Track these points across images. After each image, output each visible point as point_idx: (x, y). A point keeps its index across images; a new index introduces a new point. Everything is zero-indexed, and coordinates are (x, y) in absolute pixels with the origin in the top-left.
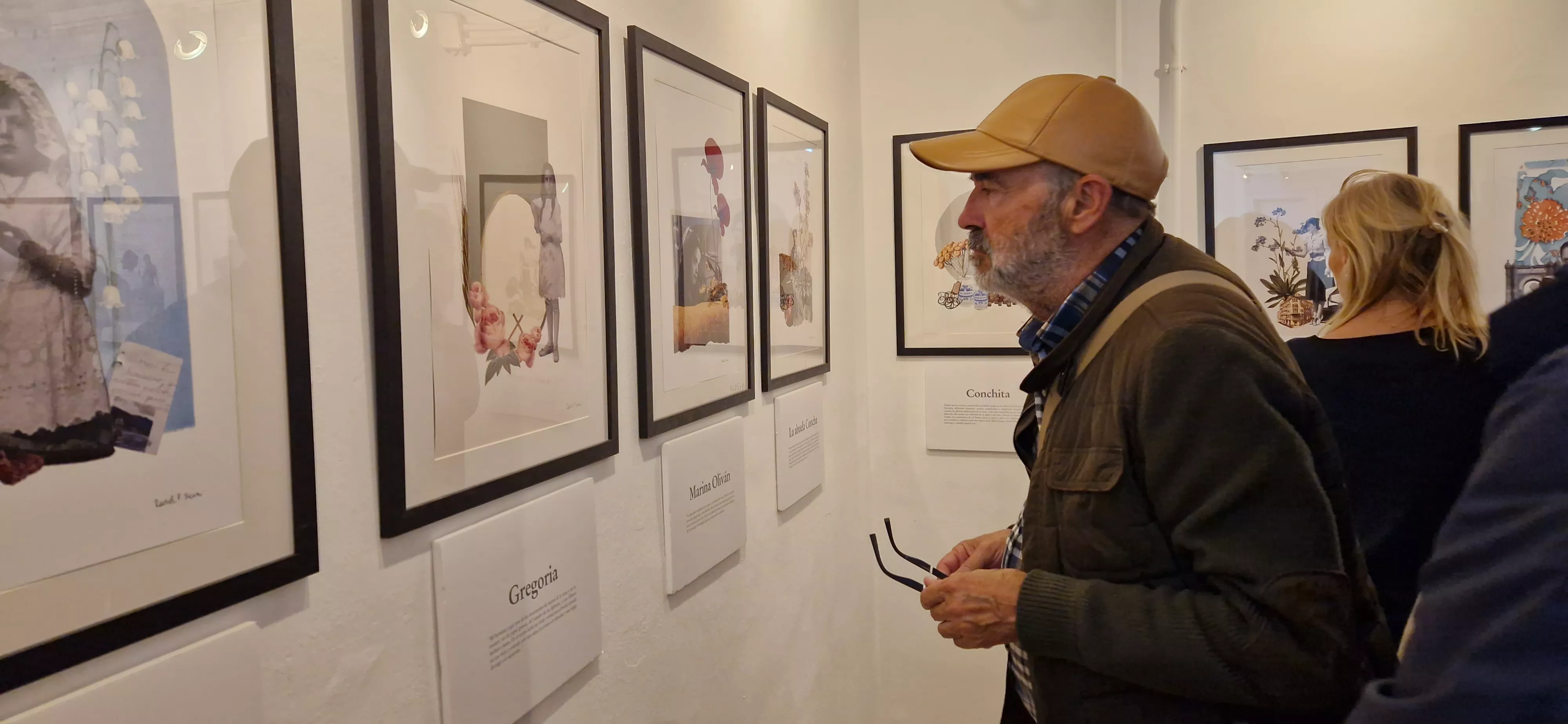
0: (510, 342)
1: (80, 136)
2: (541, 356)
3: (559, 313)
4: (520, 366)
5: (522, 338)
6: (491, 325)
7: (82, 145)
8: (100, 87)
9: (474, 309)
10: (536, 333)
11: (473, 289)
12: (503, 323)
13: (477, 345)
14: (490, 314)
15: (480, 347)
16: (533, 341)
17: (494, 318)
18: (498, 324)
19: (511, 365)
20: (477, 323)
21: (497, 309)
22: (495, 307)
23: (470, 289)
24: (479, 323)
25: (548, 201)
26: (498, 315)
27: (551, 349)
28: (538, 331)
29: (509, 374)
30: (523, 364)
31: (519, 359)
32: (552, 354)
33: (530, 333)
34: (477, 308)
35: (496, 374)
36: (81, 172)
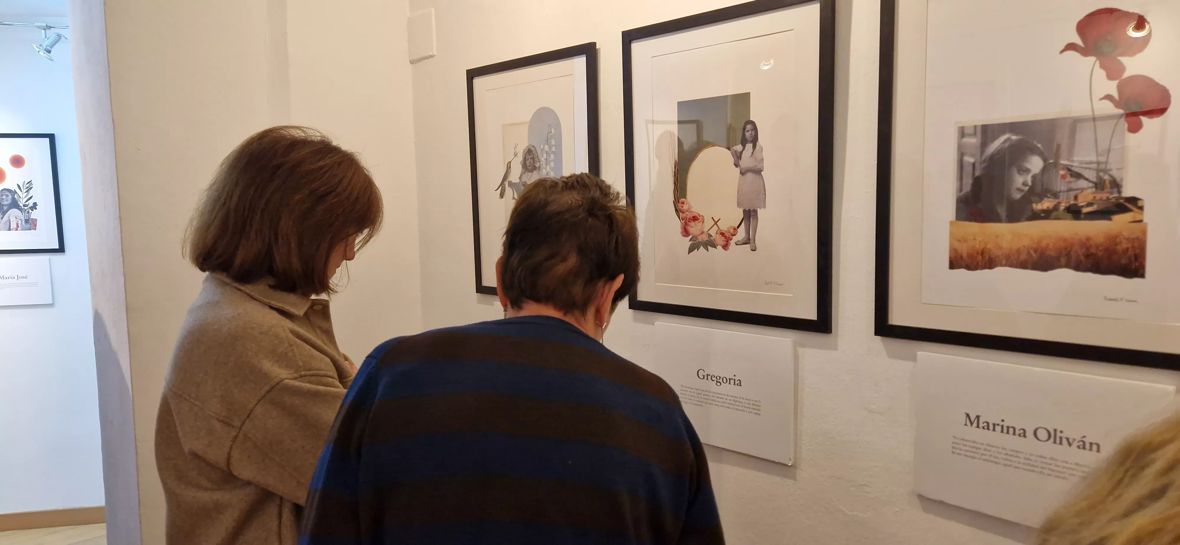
0: (708, 233)
1: (543, 159)
2: (736, 245)
3: (758, 218)
4: (716, 248)
5: (719, 232)
6: (693, 223)
7: (543, 161)
8: (547, 144)
9: (681, 213)
10: (732, 231)
11: (681, 202)
12: (703, 222)
13: (682, 232)
14: (693, 217)
15: (685, 234)
16: (729, 235)
17: (695, 219)
18: (699, 222)
19: (709, 247)
20: (683, 220)
21: (699, 214)
22: (696, 213)
23: (678, 203)
24: (684, 221)
25: (749, 146)
26: (699, 217)
27: (747, 241)
28: (734, 229)
29: (707, 251)
30: (719, 248)
31: (716, 244)
32: (748, 245)
33: (726, 230)
34: (683, 213)
35: (696, 249)
36: (543, 169)
